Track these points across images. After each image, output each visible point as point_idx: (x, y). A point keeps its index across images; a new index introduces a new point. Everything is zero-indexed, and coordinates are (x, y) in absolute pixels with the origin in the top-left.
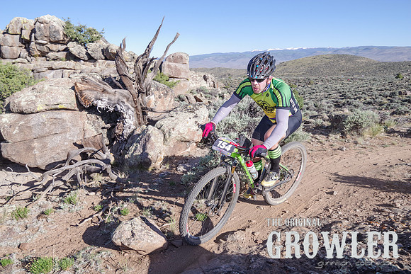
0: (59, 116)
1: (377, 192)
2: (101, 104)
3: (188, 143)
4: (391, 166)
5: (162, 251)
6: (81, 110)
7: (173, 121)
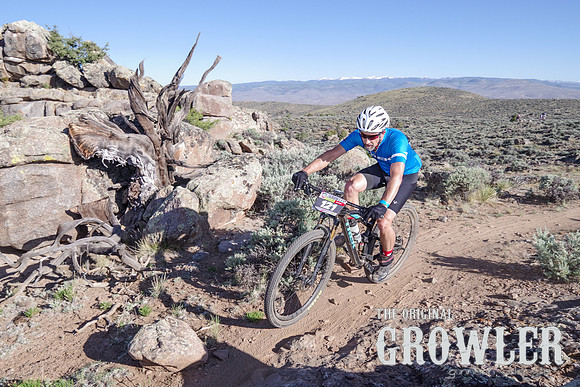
0: (44, 172)
1: (489, 278)
2: (107, 156)
3: (233, 212)
4: (506, 243)
5: (200, 366)
6: (77, 163)
7: (212, 180)
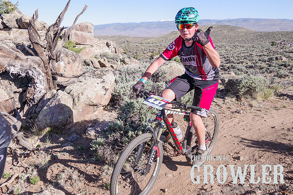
2: (13, 70)
7: (82, 86)
